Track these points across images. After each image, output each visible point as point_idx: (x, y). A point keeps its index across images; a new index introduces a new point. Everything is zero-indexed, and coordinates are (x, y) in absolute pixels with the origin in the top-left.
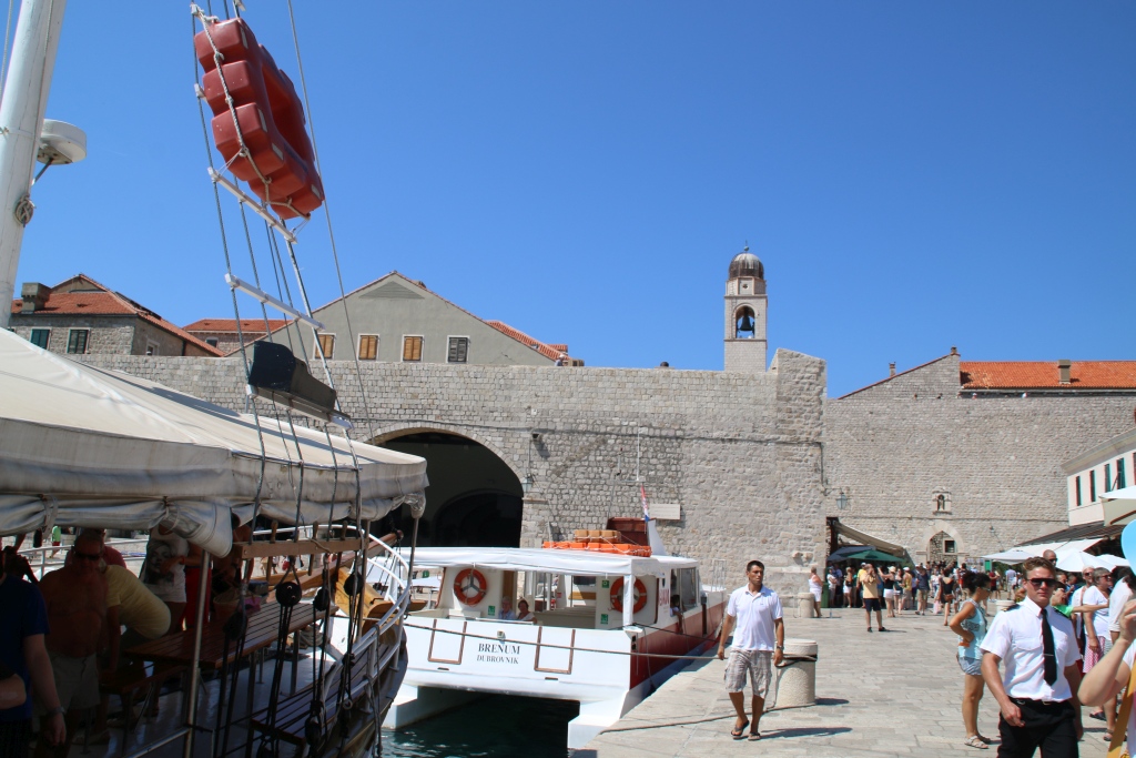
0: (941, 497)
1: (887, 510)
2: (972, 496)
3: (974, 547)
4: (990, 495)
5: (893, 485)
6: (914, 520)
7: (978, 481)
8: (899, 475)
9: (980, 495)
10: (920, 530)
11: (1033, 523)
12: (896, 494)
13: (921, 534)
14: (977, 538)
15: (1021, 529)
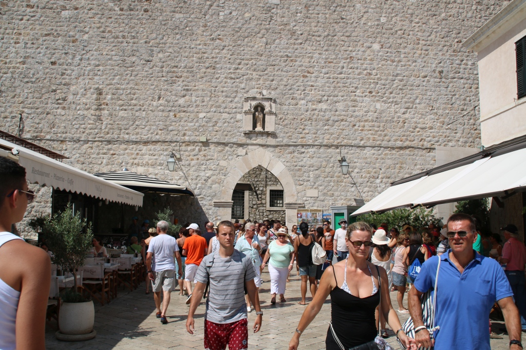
0: (259, 108)
1: (165, 128)
2: (310, 106)
3: (313, 193)
4: (340, 106)
5: (178, 87)
6: (212, 147)
7: (320, 82)
8: (190, 69)
9: (323, 106)
10: (223, 163)
11: (407, 151)
12: (181, 101)
13: (224, 172)
14: (317, 177)
15: (389, 162)
